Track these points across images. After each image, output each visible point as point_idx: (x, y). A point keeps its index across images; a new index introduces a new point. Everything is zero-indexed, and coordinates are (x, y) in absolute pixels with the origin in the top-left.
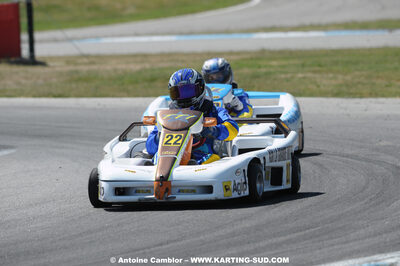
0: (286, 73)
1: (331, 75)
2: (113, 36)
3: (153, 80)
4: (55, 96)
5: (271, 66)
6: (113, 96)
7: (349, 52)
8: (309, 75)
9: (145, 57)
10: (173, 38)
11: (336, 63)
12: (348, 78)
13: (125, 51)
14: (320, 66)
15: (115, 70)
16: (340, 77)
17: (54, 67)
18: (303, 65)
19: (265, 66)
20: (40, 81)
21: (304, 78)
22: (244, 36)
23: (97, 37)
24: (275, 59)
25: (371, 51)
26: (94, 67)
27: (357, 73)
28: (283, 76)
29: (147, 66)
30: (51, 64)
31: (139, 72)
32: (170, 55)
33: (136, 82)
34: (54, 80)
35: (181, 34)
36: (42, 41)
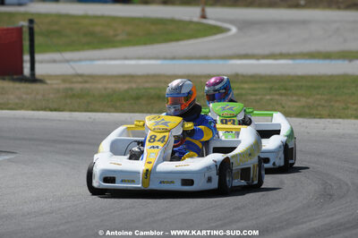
0: (255, 95)
1: (295, 98)
2: (105, 59)
3: (137, 98)
4: (51, 110)
5: (243, 89)
6: (103, 111)
7: (312, 78)
8: (277, 97)
9: (132, 77)
10: (159, 62)
11: (300, 87)
12: (310, 100)
13: (115, 72)
14: (286, 89)
15: (105, 89)
16: (304, 99)
17: (52, 84)
18: (271, 89)
19: (238, 89)
20: (39, 97)
21: (271, 100)
22: (221, 62)
23: (92, 60)
24: (246, 82)
25: (332, 77)
26: (87, 86)
27: (319, 97)
28: (253, 97)
29: (134, 86)
30: (48, 82)
31: (126, 91)
32: (154, 76)
33: (124, 99)
34: (52, 96)
35: (165, 58)
36: (41, 62)
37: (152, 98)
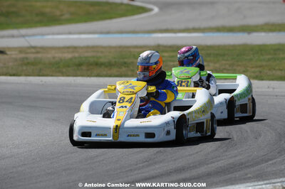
0: (173, 61)
2: (53, 34)
3: (80, 65)
4: (11, 75)
6: (52, 76)
7: (219, 47)
9: (75, 48)
10: (96, 36)
11: (209, 55)
12: (217, 65)
13: (61, 44)
15: (54, 58)
16: (212, 65)
17: (11, 55)
22: (146, 35)
23: (43, 35)
24: (166, 51)
25: (234, 47)
26: (39, 55)
27: (224, 62)
29: (77, 55)
30: (8, 53)
31: (71, 59)
32: (93, 47)
33: (69, 66)
34: (11, 64)
35: (101, 33)
36: (3, 37)
37: (91, 65)
